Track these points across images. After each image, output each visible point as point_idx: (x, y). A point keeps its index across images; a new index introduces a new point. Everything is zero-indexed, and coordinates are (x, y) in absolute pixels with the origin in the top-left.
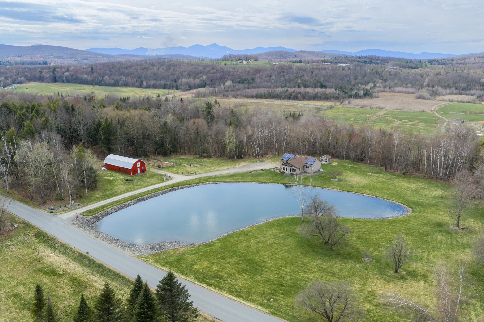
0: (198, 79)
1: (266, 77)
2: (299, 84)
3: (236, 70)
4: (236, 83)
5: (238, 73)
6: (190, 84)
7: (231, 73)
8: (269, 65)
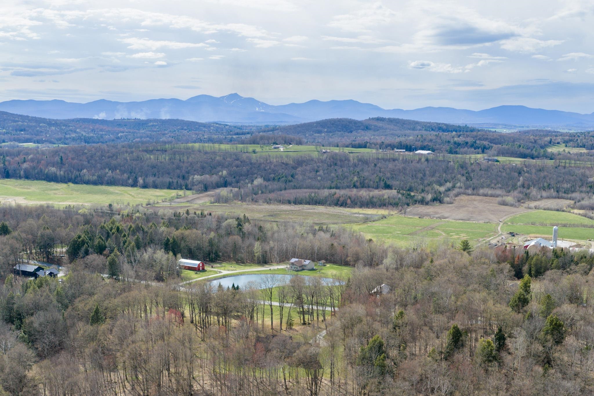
0: (216, 174)
1: (311, 172)
2: (354, 182)
3: (268, 161)
4: (269, 180)
5: (272, 167)
6: (205, 183)
7: (263, 166)
8: (316, 153)
